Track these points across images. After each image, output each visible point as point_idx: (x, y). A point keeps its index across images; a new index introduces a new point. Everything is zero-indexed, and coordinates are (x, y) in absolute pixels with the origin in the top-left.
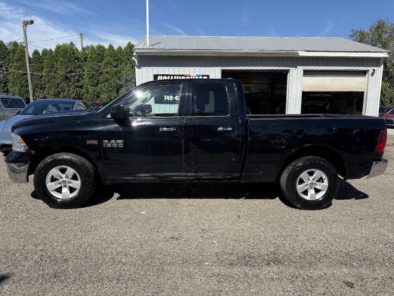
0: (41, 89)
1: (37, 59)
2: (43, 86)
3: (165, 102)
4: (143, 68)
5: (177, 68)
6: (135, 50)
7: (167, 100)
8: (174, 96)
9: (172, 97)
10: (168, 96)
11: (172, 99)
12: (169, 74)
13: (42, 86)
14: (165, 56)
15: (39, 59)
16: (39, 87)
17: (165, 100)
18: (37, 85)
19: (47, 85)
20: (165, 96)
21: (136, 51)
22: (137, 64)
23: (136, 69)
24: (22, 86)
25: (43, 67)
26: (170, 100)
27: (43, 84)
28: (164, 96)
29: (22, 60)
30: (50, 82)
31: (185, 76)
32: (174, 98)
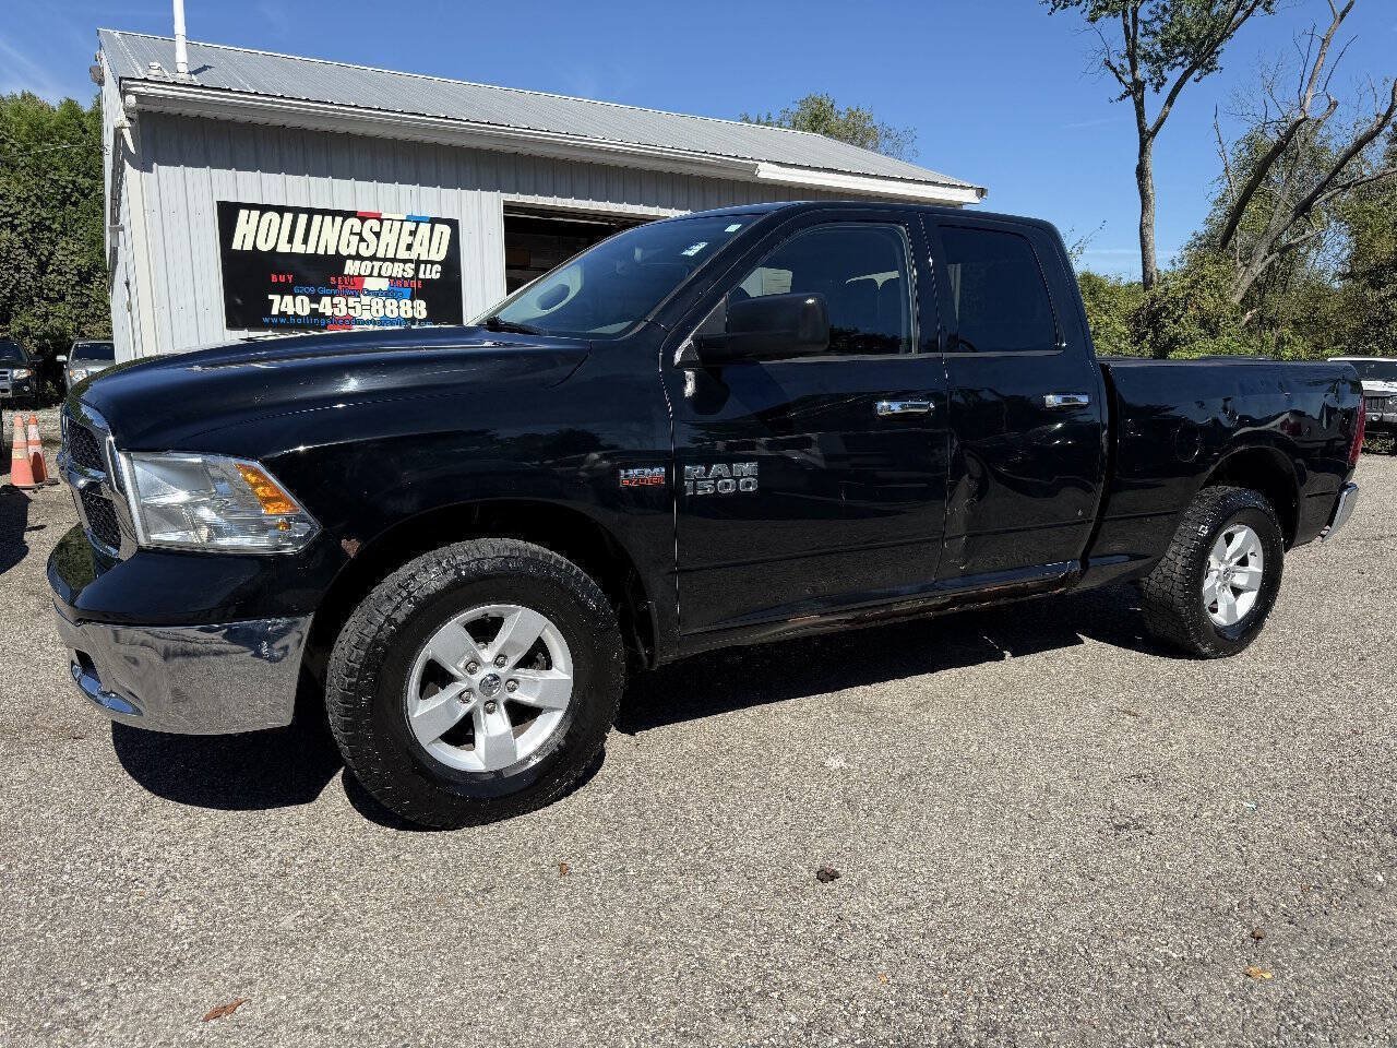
3: (275, 320)
4: (163, 171)
5: (325, 182)
6: (132, 86)
7: (282, 314)
8: (315, 299)
9: (306, 299)
10: (288, 299)
11: (307, 312)
12: (291, 204)
14: (267, 128)
17: (275, 311)
20: (276, 298)
22: (132, 149)
26: (300, 312)
28: (270, 297)
31: (359, 218)
32: (314, 306)
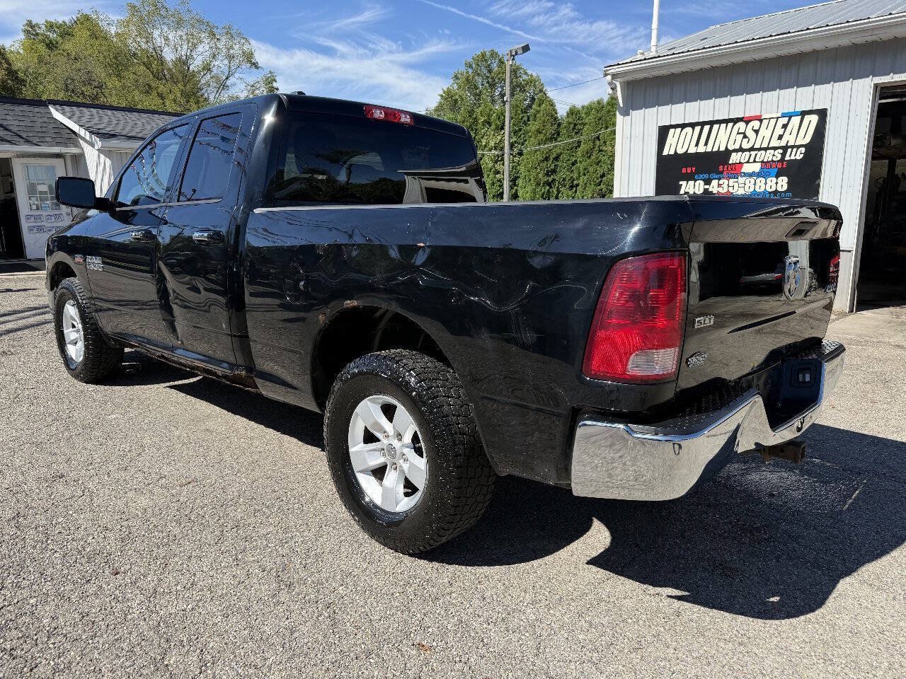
0: (571, 187)
1: (572, 126)
2: (575, 182)
4: (634, 113)
5: (725, 100)
6: (608, 70)
7: (686, 194)
8: (708, 182)
9: (702, 183)
10: (691, 183)
11: (702, 191)
12: (702, 120)
13: (572, 182)
14: (693, 73)
15: (575, 125)
16: (568, 184)
17: (682, 192)
18: (564, 180)
19: (581, 181)
20: (683, 183)
21: (613, 71)
22: (621, 105)
23: (619, 118)
24: (538, 184)
25: (579, 142)
26: (697, 192)
27: (575, 177)
28: (680, 183)
29: (544, 131)
30: (588, 172)
31: (744, 121)
32: (707, 187)
